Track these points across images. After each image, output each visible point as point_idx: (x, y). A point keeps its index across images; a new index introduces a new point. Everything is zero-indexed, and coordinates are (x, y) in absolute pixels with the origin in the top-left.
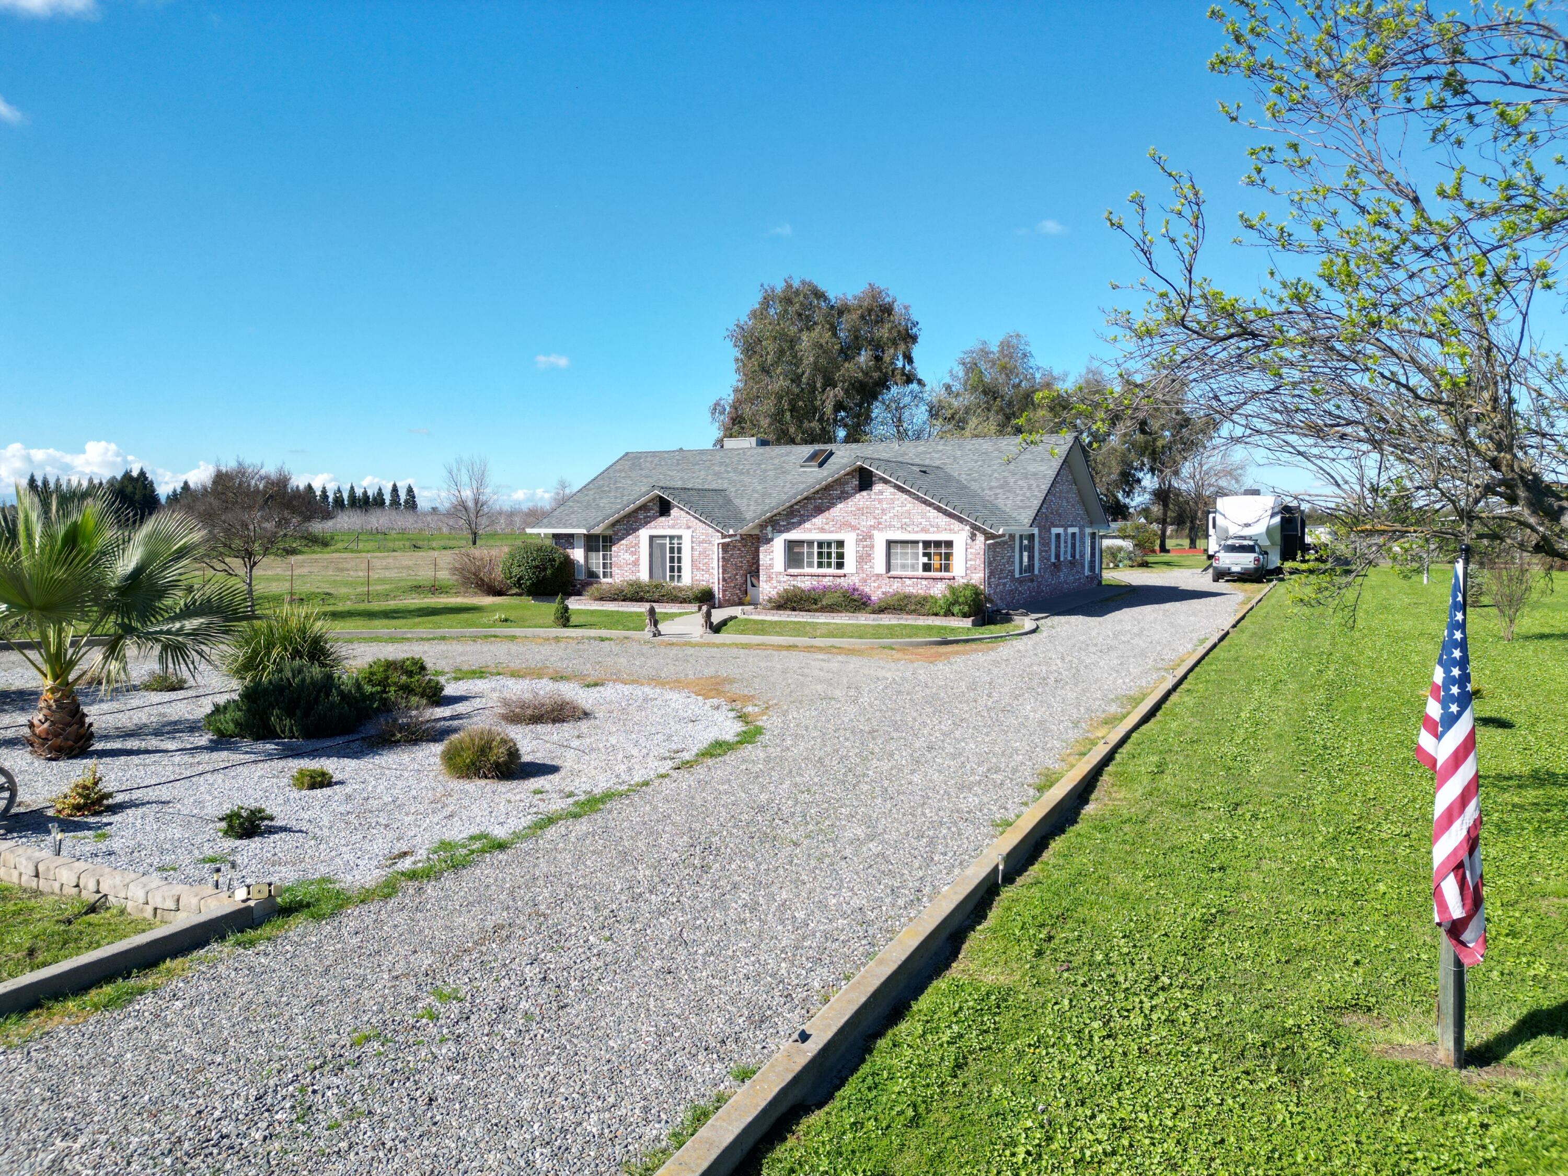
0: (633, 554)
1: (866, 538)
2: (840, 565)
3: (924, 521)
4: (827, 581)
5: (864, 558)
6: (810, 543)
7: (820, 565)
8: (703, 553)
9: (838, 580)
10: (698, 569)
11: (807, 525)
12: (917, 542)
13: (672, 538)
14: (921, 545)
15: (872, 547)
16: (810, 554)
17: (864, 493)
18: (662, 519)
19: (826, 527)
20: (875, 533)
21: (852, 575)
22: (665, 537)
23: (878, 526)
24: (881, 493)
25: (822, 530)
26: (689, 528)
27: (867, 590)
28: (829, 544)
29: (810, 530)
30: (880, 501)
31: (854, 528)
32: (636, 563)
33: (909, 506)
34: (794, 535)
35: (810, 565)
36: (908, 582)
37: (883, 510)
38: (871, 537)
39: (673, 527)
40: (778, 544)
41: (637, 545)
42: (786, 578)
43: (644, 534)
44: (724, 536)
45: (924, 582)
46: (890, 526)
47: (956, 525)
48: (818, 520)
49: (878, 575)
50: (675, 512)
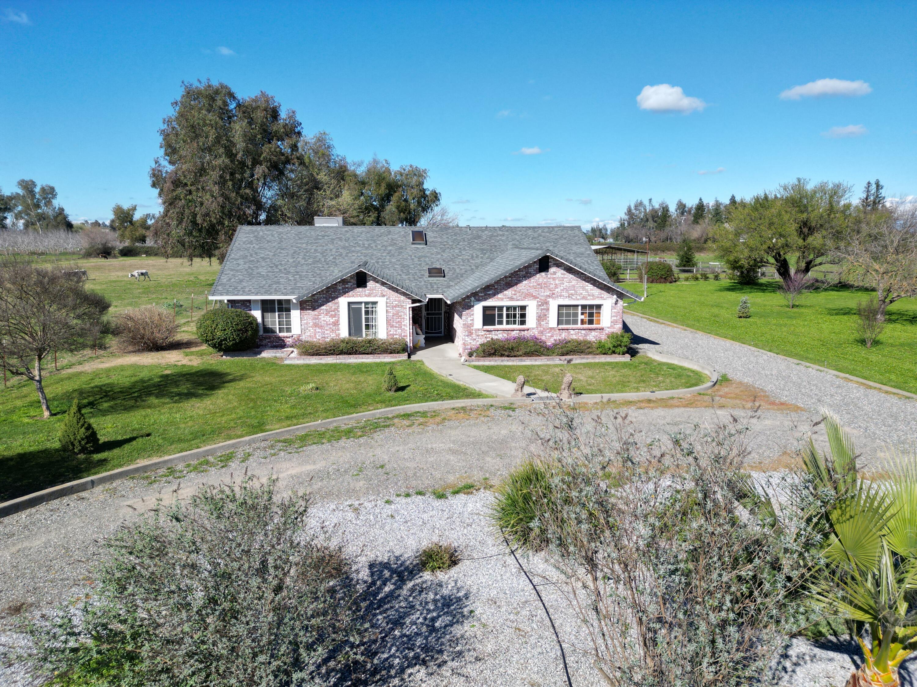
0: (332, 316)
1: (544, 304)
2: (523, 323)
3: (584, 293)
4: (515, 334)
5: (542, 317)
6: (500, 308)
7: (508, 323)
8: (397, 314)
9: (523, 333)
10: (392, 326)
11: (500, 296)
12: (577, 306)
13: (366, 303)
14: (580, 308)
15: (548, 310)
16: (500, 316)
17: (543, 274)
18: (360, 289)
19: (515, 297)
20: (550, 300)
21: (533, 329)
22: (361, 303)
23: (552, 296)
24: (555, 273)
25: (511, 299)
26: (384, 296)
27: (543, 338)
28: (515, 308)
29: (502, 299)
30: (554, 279)
31: (535, 297)
32: (336, 324)
33: (574, 283)
34: (490, 303)
35: (501, 323)
36: (572, 332)
37: (556, 285)
38: (547, 303)
39: (369, 295)
40: (478, 310)
41: (337, 309)
42: (483, 333)
43: (343, 302)
44: (414, 301)
45: (583, 332)
46: (561, 296)
47: (605, 294)
48: (509, 292)
49: (551, 328)
50: (371, 284)
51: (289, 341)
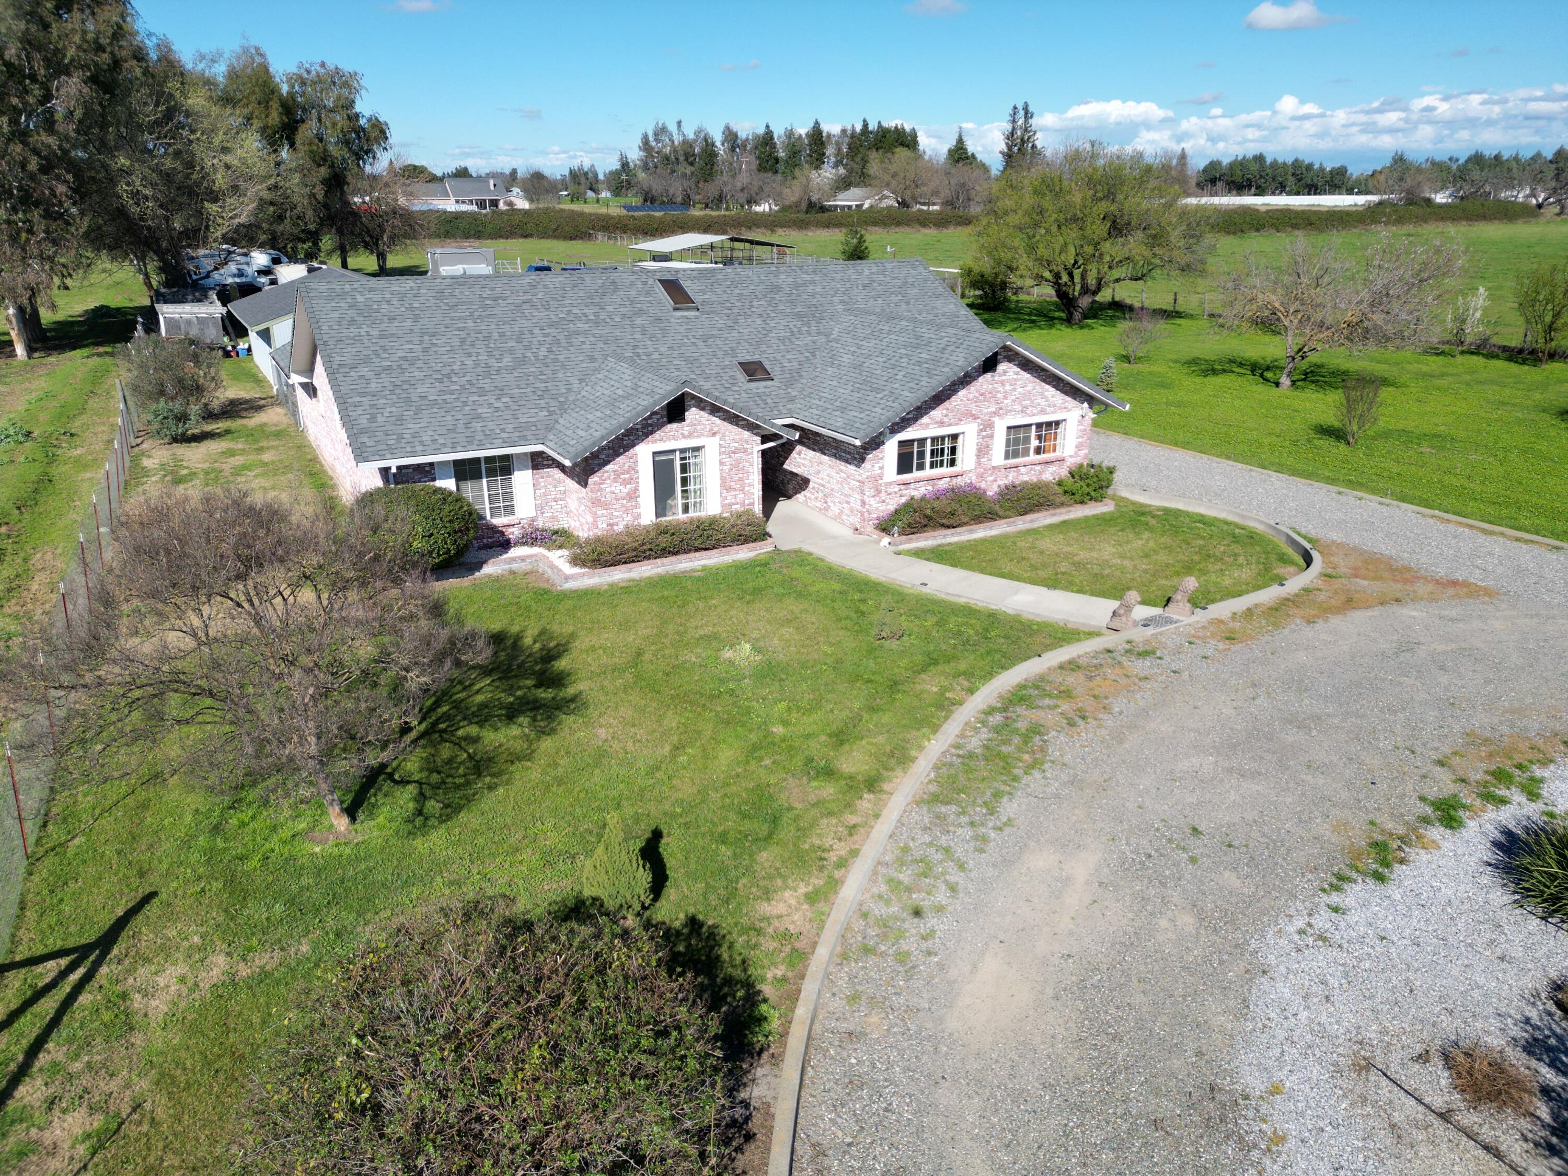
0: (625, 483)
1: (987, 427)
2: (952, 463)
3: (1043, 403)
4: (943, 484)
5: (983, 450)
6: (922, 442)
7: (932, 466)
8: (736, 466)
9: (955, 480)
10: (729, 489)
11: (924, 420)
12: (1030, 425)
13: (682, 451)
14: (1034, 427)
15: (991, 436)
16: (921, 455)
17: (988, 375)
18: (674, 426)
19: (946, 419)
20: (996, 419)
21: (970, 471)
22: (674, 451)
23: (1000, 412)
24: (1005, 372)
25: (941, 424)
26: (715, 434)
27: (983, 485)
28: (943, 438)
29: (927, 426)
30: (1003, 383)
31: (975, 417)
32: (633, 496)
33: (1030, 387)
34: (909, 434)
35: (921, 467)
36: (1023, 470)
37: (1005, 392)
38: (991, 425)
39: (689, 436)
40: (891, 449)
41: (634, 469)
42: (897, 488)
43: (644, 452)
44: (765, 439)
45: (1038, 468)
46: (1011, 411)
47: (1070, 402)
48: (937, 413)
49: (994, 468)
50: (693, 414)
51: (514, 533)
